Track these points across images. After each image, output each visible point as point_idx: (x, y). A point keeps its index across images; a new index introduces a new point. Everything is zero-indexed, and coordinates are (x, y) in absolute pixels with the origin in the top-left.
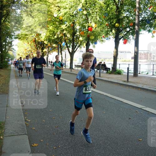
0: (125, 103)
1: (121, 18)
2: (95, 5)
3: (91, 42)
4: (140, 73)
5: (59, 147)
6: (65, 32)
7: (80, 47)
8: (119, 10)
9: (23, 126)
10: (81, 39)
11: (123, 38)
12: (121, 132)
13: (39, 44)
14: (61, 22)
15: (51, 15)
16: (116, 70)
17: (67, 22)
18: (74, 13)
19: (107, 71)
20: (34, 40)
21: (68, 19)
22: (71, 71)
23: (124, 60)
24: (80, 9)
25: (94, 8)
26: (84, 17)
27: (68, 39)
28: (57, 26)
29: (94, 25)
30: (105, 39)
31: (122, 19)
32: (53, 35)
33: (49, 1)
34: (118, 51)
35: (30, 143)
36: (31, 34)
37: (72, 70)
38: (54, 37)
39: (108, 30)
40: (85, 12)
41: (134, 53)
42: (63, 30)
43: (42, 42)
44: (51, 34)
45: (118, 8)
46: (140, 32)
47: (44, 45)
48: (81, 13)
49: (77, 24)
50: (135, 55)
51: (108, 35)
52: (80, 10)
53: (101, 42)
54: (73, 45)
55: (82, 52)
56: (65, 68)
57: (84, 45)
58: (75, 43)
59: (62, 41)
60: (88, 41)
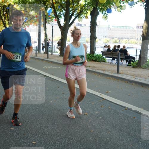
3: (101, 9)
7: (79, 17)
10: (82, 2)
27: (58, 3)
53: (119, 8)
54: (66, 13)
55: (80, 27)
56: (52, 54)
57: (87, 13)
58: (71, 11)
59: (46, 5)
60: (94, 6)
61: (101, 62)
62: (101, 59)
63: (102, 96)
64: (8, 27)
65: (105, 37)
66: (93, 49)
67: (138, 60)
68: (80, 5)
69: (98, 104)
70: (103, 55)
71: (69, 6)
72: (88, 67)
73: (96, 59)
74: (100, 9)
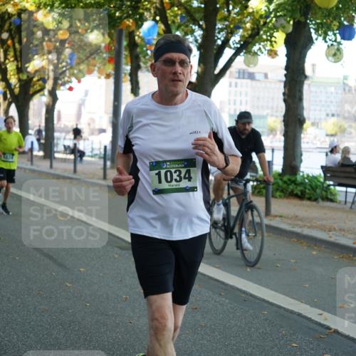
7: (249, 52)
27: (180, 5)
54: (204, 37)
55: (249, 81)
57: (273, 39)
58: (221, 30)
59: (141, 11)
60: (298, 16)
61: (320, 200)
62: (318, 191)
63: (326, 319)
64: (13, 80)
65: (333, 115)
66: (294, 159)
68: (250, 14)
69: (312, 349)
70: (326, 178)
71: (216, 15)
72: (278, 219)
73: (303, 193)
74: (318, 27)
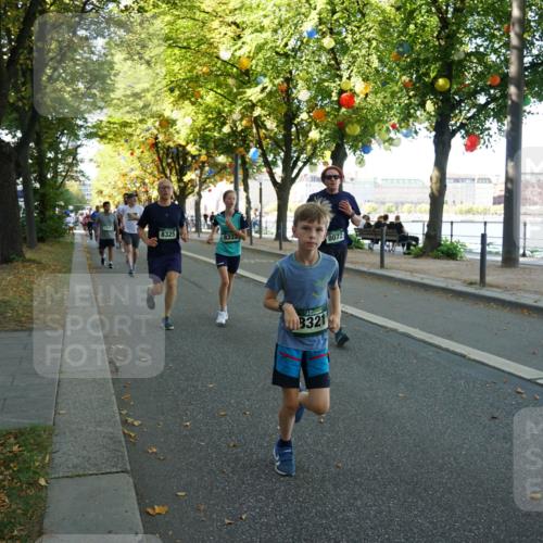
0: (474, 360)
1: (456, 58)
2: (364, 15)
3: (352, 147)
4: (524, 255)
5: (244, 517)
6: (258, 112)
7: (312, 164)
8: (449, 32)
9: (115, 442)
10: (314, 135)
11: (463, 132)
12: (462, 468)
13: (168, 155)
14: (246, 77)
15: (211, 55)
16: (440, 245)
17: (265, 76)
18: (290, 47)
19: (408, 248)
20: (152, 141)
21: (269, 67)
22: (281, 248)
23: (465, 207)
24: (309, 29)
25: (359, 28)
26: (324, 59)
27: (270, 138)
28: (230, 93)
29: (359, 85)
30: (399, 135)
31: (460, 62)
32: (216, 125)
33: (203, 6)
34: (447, 176)
35: (139, 504)
36: (141, 121)
37: (284, 244)
38: (220, 131)
39: (411, 104)
40: (328, 42)
41: (506, 183)
42: (253, 106)
43: (180, 149)
44: (210, 120)
45: (444, 22)
46: (527, 108)
47: (185, 160)
48: (313, 46)
49: (301, 83)
50: (506, 188)
51: (411, 120)
52: (310, 35)
53: (387, 144)
54: (286, 156)
56: (261, 237)
57: (324, 155)
58: (295, 152)
59: (248, 142)
60: (338, 141)
61: (354, 248)
67: (425, 243)
68: (310, 141)
70: (357, 235)
71: (291, 143)
